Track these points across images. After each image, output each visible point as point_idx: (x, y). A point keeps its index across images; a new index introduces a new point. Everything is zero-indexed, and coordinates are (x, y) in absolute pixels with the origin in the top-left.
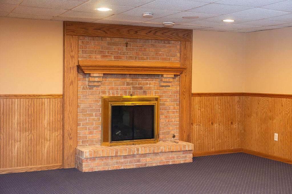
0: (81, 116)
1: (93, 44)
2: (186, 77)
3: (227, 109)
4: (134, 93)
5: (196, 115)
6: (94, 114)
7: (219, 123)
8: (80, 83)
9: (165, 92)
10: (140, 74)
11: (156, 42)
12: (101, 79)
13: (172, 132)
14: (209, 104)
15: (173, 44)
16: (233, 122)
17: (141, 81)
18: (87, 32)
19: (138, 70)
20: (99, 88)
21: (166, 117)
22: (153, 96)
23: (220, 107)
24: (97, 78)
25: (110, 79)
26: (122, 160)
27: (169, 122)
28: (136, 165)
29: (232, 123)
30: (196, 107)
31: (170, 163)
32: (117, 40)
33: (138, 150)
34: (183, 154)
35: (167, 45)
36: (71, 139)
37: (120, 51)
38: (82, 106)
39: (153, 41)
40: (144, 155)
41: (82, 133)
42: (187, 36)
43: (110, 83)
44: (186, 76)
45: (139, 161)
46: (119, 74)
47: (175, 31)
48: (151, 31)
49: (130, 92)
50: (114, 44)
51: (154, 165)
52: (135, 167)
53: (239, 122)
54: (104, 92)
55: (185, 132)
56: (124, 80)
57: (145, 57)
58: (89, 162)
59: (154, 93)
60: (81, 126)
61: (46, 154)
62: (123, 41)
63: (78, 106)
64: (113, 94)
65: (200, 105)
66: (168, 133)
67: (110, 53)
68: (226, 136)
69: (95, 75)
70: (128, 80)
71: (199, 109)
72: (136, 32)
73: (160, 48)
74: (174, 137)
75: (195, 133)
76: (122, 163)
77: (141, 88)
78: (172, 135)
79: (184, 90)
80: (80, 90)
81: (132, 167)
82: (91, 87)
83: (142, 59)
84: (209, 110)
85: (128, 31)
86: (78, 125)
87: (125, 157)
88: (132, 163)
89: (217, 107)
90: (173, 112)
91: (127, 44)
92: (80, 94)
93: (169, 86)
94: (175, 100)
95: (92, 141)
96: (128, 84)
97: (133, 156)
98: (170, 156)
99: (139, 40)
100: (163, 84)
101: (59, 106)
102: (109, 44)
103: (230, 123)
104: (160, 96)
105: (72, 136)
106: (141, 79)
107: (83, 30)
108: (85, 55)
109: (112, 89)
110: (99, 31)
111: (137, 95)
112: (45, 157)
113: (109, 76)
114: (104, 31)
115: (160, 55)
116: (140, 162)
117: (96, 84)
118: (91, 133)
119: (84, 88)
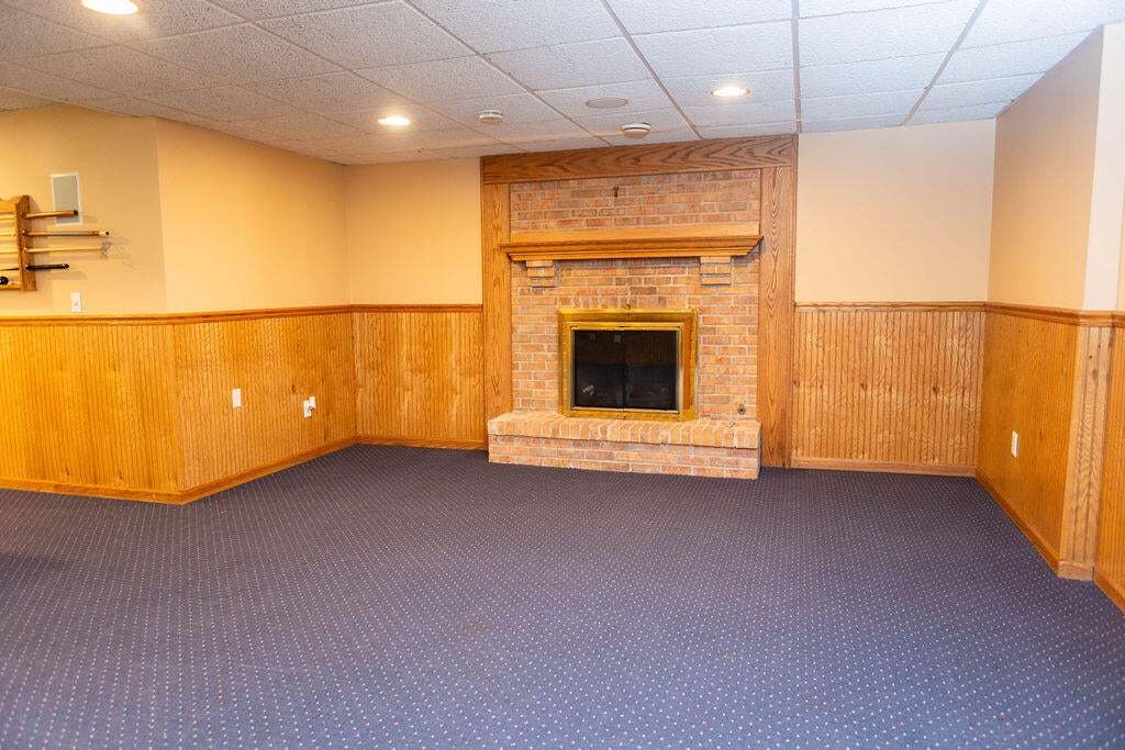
0: (518, 351)
1: (539, 198)
2: (776, 261)
3: (916, 349)
4: (635, 302)
5: (808, 362)
6: (545, 346)
7: (888, 387)
8: (515, 281)
9: (716, 300)
10: (650, 259)
11: (690, 179)
12: (551, 273)
13: (738, 399)
14: (852, 333)
15: (741, 178)
16: (940, 386)
17: (653, 273)
18: (526, 174)
19: (630, 249)
20: (555, 292)
21: (720, 361)
22: (685, 309)
23: (890, 341)
24: (543, 271)
25: (579, 272)
26: (572, 450)
27: (727, 372)
28: (603, 464)
29: (935, 390)
30: (808, 339)
31: (692, 473)
32: (593, 183)
33: (604, 431)
34: (730, 455)
35: (723, 183)
36: (498, 393)
37: (599, 209)
38: (520, 329)
39: (683, 176)
40: (623, 445)
41: (521, 383)
42: (780, 153)
43: (578, 280)
44: (776, 259)
45: (610, 456)
46: (598, 260)
47: (741, 146)
48: (675, 153)
49: (624, 300)
50: (588, 193)
51: (648, 471)
52: (600, 468)
53: (964, 389)
54: (565, 301)
55: (772, 401)
56: (609, 272)
57: (662, 217)
58: (501, 444)
59: (686, 302)
60: (520, 370)
61: (454, 419)
62: (607, 184)
63: (512, 329)
64: (586, 304)
65: (821, 335)
66: (726, 401)
67: (576, 213)
68: (912, 423)
69: (535, 264)
70: (621, 271)
71: (817, 346)
72: (637, 160)
73: (703, 190)
74: (742, 411)
75: (807, 407)
76: (570, 455)
77: (652, 291)
78: (736, 408)
79: (772, 295)
80: (516, 295)
81: (593, 467)
82: (538, 289)
83: (655, 221)
84: (852, 350)
85: (617, 159)
86: (512, 367)
87: (577, 443)
88: (594, 458)
89: (879, 340)
90: (741, 351)
91: (616, 189)
92: (516, 306)
93: (729, 285)
94: (745, 321)
95: (544, 402)
96: (620, 282)
97: (596, 443)
98: (692, 456)
99: (645, 178)
100: (706, 280)
101: (476, 329)
102: (575, 194)
103: (927, 390)
104: (702, 311)
105: (499, 388)
106: (652, 271)
107: (517, 169)
108: (524, 223)
109: (582, 292)
110: (550, 168)
111: (642, 306)
112: (454, 424)
113: (576, 265)
114: (563, 167)
115: (703, 209)
116: (612, 459)
117: (544, 283)
118: (539, 385)
119: (523, 293)
